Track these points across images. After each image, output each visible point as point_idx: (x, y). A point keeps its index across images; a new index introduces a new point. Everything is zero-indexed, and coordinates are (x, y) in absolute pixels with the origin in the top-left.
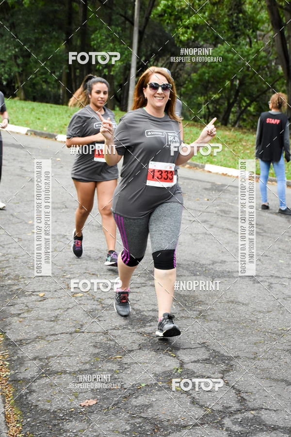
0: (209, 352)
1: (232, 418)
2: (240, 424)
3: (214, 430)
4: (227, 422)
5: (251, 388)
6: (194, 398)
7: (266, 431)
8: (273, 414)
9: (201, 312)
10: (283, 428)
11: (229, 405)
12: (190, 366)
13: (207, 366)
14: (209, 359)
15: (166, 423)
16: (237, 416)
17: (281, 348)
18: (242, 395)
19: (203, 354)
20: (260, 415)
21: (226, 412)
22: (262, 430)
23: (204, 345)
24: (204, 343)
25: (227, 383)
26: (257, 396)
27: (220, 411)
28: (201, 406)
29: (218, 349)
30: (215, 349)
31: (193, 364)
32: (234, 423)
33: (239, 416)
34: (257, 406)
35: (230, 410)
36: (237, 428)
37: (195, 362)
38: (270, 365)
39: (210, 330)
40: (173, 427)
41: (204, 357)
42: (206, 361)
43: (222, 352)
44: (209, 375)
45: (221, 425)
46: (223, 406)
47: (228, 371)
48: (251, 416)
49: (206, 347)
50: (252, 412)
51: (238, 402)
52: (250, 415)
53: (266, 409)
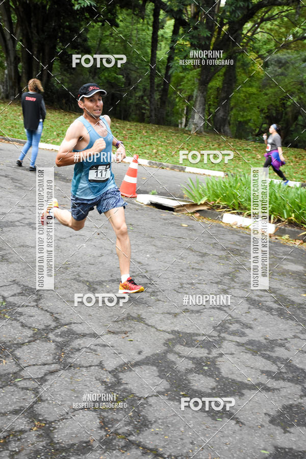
0: (20, 287)
1: (54, 333)
2: (60, 336)
3: (44, 343)
4: (51, 336)
5: (60, 310)
6: (22, 322)
7: (79, 338)
8: (80, 326)
9: (3, 257)
10: (89, 335)
11: (49, 324)
12: (11, 299)
13: (23, 297)
14: (22, 292)
15: (9, 344)
16: (56, 331)
17: (69, 278)
18: (55, 315)
19: (16, 289)
20: (71, 328)
21: (48, 329)
22: (76, 338)
23: (14, 282)
24: (14, 281)
25: (42, 308)
26: (65, 315)
27: (43, 330)
28: (30, 328)
29: (26, 284)
30: (24, 284)
31: (12, 297)
32: (57, 336)
33: (58, 331)
34: (67, 322)
35: (50, 327)
36: (59, 339)
37: (13, 296)
38: (67, 292)
39: (15, 270)
40: (15, 346)
41: (18, 291)
42: (21, 294)
43: (30, 286)
44: (27, 304)
45: (48, 339)
46: (45, 325)
47: (39, 300)
48: (66, 330)
49: (17, 283)
50: (65, 326)
51: (54, 321)
52: (65, 328)
53: (74, 323)
